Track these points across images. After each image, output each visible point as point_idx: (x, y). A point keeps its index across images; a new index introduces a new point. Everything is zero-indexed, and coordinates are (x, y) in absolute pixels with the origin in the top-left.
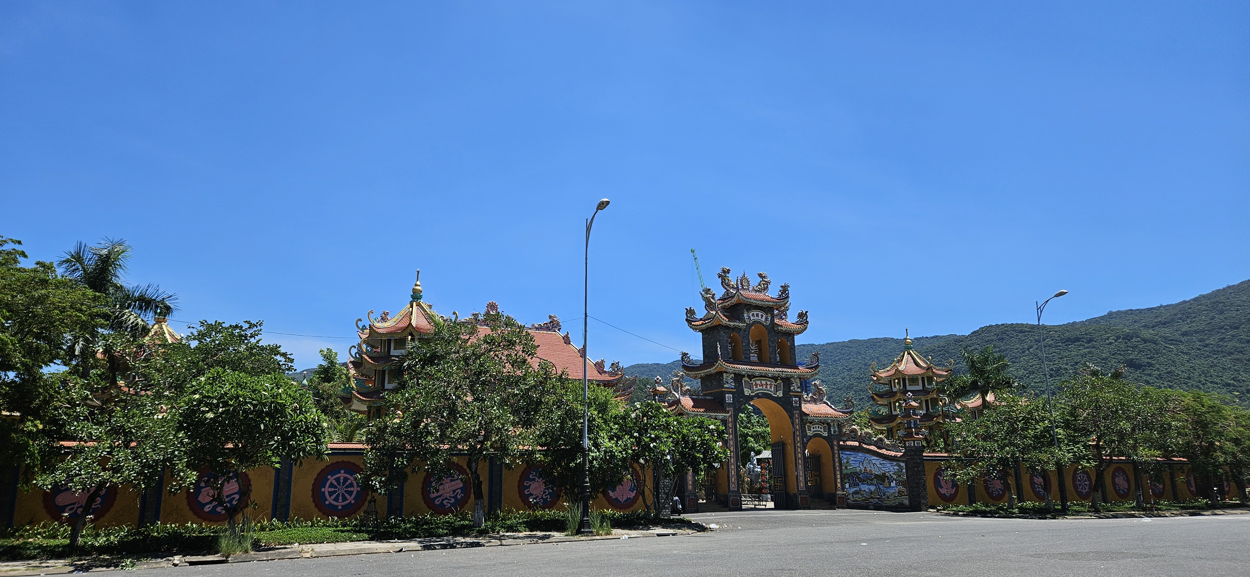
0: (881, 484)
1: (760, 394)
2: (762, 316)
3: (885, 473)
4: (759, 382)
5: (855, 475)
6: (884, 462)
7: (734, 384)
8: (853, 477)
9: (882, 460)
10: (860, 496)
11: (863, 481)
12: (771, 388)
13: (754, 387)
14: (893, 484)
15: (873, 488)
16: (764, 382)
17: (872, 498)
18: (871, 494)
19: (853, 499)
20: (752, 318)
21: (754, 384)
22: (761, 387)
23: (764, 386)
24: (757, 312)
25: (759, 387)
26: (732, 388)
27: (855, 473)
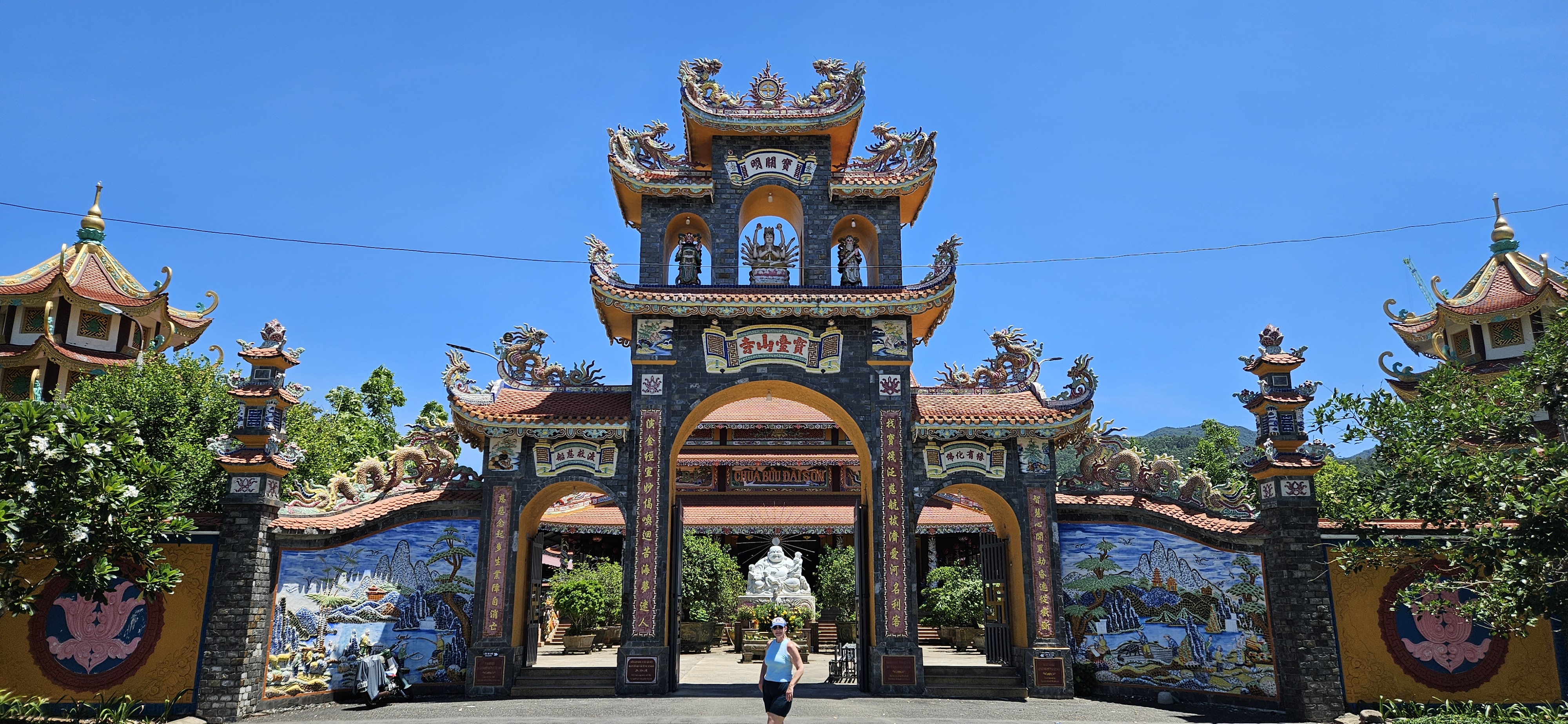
0: (1200, 624)
1: (759, 370)
2: (787, 163)
3: (1209, 591)
4: (757, 338)
5: (1126, 594)
6: (1207, 553)
7: (670, 347)
8: (1121, 601)
9: (1200, 546)
10: (1144, 661)
11: (1148, 613)
12: (798, 350)
13: (741, 350)
14: (1231, 625)
15: (1179, 636)
16: (774, 337)
17: (1176, 666)
18: (1175, 653)
19: (1120, 669)
20: (751, 171)
21: (740, 341)
22: (764, 351)
23: (776, 348)
24: (771, 155)
25: (755, 351)
26: (661, 358)
27: (1129, 590)
